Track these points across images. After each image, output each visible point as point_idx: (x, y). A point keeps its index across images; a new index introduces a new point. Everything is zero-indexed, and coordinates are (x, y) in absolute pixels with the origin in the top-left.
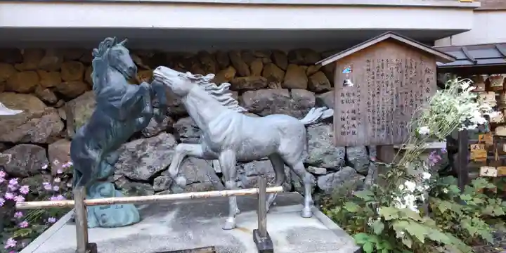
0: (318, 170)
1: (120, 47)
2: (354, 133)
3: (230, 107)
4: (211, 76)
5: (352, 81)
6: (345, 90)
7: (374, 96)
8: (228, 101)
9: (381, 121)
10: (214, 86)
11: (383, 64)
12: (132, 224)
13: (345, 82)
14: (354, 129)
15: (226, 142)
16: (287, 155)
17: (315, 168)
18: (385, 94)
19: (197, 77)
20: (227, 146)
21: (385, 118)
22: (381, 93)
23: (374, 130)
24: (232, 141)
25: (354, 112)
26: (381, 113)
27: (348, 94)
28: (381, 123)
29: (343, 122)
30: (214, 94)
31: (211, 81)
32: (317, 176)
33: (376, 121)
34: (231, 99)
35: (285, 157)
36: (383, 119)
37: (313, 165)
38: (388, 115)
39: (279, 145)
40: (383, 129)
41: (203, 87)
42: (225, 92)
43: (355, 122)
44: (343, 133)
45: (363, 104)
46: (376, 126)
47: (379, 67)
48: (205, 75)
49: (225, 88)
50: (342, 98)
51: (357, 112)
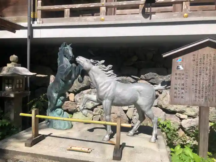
0: (182, 116)
1: (68, 47)
2: (182, 97)
3: (112, 77)
4: (103, 61)
5: (183, 67)
6: (178, 72)
7: (197, 76)
8: (110, 74)
9: (201, 92)
10: (104, 66)
11: (204, 57)
12: (66, 129)
13: (178, 67)
14: (183, 95)
15: (106, 96)
16: (141, 106)
17: (180, 114)
18: (205, 76)
19: (95, 62)
20: (106, 98)
21: (204, 90)
22: (202, 74)
23: (196, 97)
24: (109, 95)
25: (183, 85)
26: (201, 87)
27: (180, 74)
28: (201, 93)
29: (176, 90)
30: (103, 70)
31: (103, 64)
32: (181, 119)
33: (198, 92)
34: (113, 73)
35: (141, 107)
36: (203, 90)
37: (179, 112)
38: (206, 88)
39: (137, 100)
40: (202, 97)
41: (98, 66)
42: (110, 70)
43: (183, 91)
44: (175, 97)
45: (189, 81)
46: (198, 95)
47: (201, 59)
48: (100, 61)
49: (110, 67)
50: (176, 76)
51: (185, 85)
